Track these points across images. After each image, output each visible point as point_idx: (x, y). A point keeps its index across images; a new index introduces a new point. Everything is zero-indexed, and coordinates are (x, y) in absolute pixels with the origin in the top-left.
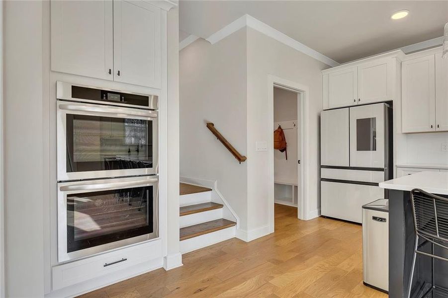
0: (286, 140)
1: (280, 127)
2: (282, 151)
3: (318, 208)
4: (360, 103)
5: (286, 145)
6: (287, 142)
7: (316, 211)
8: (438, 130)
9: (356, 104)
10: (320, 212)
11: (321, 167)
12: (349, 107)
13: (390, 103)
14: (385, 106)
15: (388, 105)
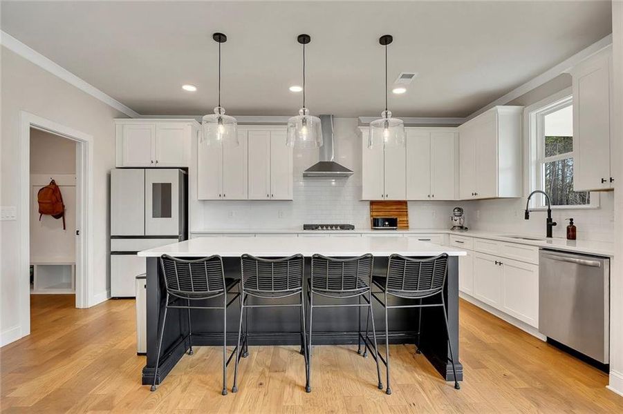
0: (64, 201)
1: (53, 182)
2: (57, 217)
3: (107, 289)
4: (157, 165)
5: (63, 209)
6: (65, 204)
7: (105, 292)
8: (224, 198)
9: (153, 165)
10: (109, 293)
11: (111, 237)
12: (145, 168)
13: (186, 169)
14: (180, 172)
15: (184, 172)
